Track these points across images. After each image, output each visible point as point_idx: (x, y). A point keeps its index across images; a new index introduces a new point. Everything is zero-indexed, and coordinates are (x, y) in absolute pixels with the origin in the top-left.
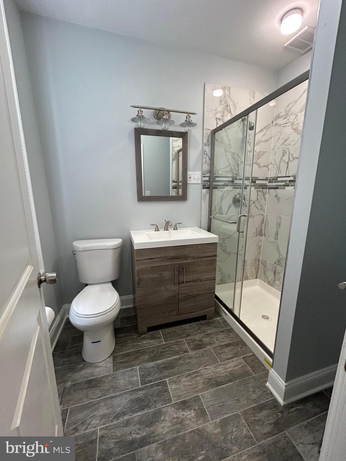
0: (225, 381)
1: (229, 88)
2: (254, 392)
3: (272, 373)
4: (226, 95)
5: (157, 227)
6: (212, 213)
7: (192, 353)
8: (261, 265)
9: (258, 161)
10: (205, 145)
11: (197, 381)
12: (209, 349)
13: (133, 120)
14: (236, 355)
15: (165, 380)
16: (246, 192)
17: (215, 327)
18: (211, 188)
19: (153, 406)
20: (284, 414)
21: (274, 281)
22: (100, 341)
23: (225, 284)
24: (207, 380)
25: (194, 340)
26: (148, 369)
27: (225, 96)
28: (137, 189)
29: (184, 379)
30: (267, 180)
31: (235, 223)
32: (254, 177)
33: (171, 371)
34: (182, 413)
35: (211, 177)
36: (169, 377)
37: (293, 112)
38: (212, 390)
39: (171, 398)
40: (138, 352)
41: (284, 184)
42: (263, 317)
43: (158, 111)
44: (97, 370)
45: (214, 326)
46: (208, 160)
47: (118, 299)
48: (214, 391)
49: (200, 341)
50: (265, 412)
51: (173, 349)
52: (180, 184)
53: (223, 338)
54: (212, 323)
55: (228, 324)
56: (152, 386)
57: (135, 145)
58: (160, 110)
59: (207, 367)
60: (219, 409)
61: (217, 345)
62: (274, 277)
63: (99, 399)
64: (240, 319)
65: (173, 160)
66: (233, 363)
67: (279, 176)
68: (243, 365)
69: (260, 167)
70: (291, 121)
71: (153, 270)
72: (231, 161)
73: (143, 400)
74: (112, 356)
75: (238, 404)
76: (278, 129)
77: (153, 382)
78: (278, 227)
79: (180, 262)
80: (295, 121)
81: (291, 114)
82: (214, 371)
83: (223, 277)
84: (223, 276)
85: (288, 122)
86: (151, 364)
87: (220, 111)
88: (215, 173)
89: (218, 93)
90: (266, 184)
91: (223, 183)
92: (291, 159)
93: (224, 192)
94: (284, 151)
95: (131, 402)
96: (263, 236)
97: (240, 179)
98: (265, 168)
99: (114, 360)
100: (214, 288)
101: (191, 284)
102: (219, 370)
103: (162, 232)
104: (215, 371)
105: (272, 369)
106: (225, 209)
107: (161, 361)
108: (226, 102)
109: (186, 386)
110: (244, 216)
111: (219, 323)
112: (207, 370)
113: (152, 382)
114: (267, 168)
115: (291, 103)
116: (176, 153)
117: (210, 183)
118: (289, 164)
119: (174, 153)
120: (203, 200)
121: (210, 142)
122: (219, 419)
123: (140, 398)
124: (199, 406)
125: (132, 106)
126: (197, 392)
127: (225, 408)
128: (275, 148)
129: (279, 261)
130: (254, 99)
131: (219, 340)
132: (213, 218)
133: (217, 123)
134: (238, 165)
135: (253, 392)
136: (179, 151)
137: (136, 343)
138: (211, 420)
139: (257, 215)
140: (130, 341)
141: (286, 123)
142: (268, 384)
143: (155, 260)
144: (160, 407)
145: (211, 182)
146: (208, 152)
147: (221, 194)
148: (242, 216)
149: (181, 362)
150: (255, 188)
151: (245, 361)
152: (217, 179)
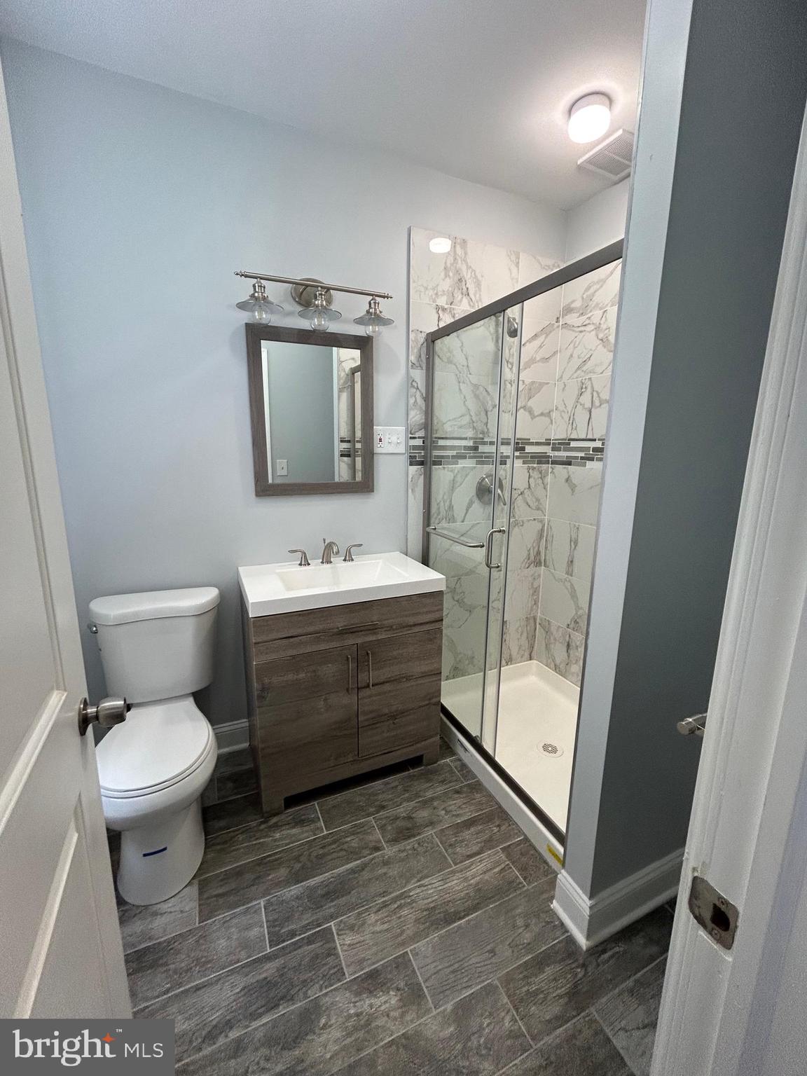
0: (464, 911)
1: (464, 241)
2: (527, 926)
3: (563, 880)
4: (458, 258)
5: (305, 556)
6: (432, 520)
7: (389, 851)
8: (539, 629)
9: (530, 404)
10: (412, 366)
11: (402, 919)
12: (430, 837)
13: (242, 306)
14: (489, 844)
15: (329, 924)
16: (503, 472)
17: (442, 782)
18: (429, 463)
19: (301, 994)
20: (589, 969)
21: (567, 664)
22: (165, 849)
23: (463, 676)
24: (425, 913)
25: (397, 818)
26: (287, 903)
27: (455, 259)
28: (255, 466)
29: (373, 918)
30: (549, 444)
31: (482, 546)
32: (520, 439)
33: (342, 900)
34: (368, 1002)
35: (427, 437)
36: (337, 918)
37: (597, 304)
38: (435, 936)
39: (342, 968)
40: (260, 862)
41: (582, 454)
42: (546, 748)
43: (301, 289)
44: (158, 922)
45: (441, 778)
46: (421, 402)
47: (210, 740)
48: (441, 937)
49: (409, 818)
50: (549, 971)
51: (345, 846)
52: (358, 446)
53: (459, 807)
54: (435, 772)
55: (470, 771)
56: (297, 946)
57: (249, 365)
58: (307, 286)
59: (425, 881)
60: (453, 980)
61: (447, 826)
62: (566, 655)
63: (165, 996)
64: (497, 759)
65: (340, 391)
66: (482, 865)
67: (572, 437)
68: (503, 866)
69: (533, 417)
70: (594, 322)
71: (295, 663)
72: (471, 404)
73: (275, 984)
74: (196, 881)
75: (493, 960)
76: (570, 335)
77: (300, 935)
78: (573, 546)
79: (359, 641)
80: (602, 322)
81: (594, 307)
82: (440, 888)
83: (460, 661)
84: (458, 660)
85: (589, 324)
86: (295, 890)
87: (444, 291)
88: (437, 430)
89: (441, 246)
90: (546, 453)
91: (454, 453)
92: (597, 403)
93: (456, 471)
94: (583, 384)
95: (245, 995)
96: (543, 567)
97: (492, 443)
98: (543, 418)
99: (201, 892)
100: (438, 693)
101: (387, 687)
102: (449, 884)
103: (316, 569)
104: (444, 887)
105: (563, 871)
106: (459, 511)
107: (318, 879)
108: (458, 272)
109: (377, 933)
110: (500, 531)
111: (451, 772)
112: (425, 888)
113: (296, 935)
114: (547, 419)
115: (595, 283)
116: (347, 375)
117: (425, 453)
118: (592, 414)
119: (343, 374)
120: (410, 491)
121: (424, 361)
122: (452, 1003)
123: (269, 979)
124: (406, 978)
125: (237, 274)
126: (403, 944)
127: (466, 974)
128: (564, 376)
129: (576, 622)
130: (518, 267)
131: (451, 811)
132: (432, 531)
133: (439, 317)
134: (487, 412)
135: (523, 928)
136: (354, 371)
137: (257, 839)
138: (435, 1008)
139: (529, 521)
140: (241, 837)
141: (585, 325)
142: (555, 905)
143: (300, 640)
144: (317, 995)
145: (429, 451)
146: (419, 383)
147: (450, 476)
148: (495, 532)
149: (366, 875)
150: (524, 463)
151: (509, 856)
152: (441, 443)
